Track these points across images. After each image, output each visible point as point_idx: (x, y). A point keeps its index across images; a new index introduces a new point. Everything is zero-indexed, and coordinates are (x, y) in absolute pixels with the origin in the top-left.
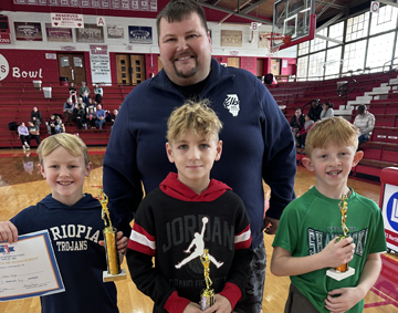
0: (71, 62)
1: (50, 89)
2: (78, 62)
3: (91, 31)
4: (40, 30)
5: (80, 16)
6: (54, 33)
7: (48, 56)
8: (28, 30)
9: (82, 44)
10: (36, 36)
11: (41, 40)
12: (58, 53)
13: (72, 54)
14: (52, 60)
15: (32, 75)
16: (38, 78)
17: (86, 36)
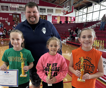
0: (16, 16)
1: (9, 23)
2: (18, 16)
3: (21, 8)
4: (8, 8)
5: (18, 5)
6: (12, 9)
7: (10, 15)
8: (5, 8)
9: (19, 12)
10: (7, 9)
11: (8, 10)
12: (13, 14)
13: (16, 14)
14: (11, 16)
15: (6, 19)
16: (7, 20)
17: (20, 10)
